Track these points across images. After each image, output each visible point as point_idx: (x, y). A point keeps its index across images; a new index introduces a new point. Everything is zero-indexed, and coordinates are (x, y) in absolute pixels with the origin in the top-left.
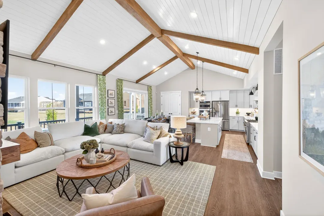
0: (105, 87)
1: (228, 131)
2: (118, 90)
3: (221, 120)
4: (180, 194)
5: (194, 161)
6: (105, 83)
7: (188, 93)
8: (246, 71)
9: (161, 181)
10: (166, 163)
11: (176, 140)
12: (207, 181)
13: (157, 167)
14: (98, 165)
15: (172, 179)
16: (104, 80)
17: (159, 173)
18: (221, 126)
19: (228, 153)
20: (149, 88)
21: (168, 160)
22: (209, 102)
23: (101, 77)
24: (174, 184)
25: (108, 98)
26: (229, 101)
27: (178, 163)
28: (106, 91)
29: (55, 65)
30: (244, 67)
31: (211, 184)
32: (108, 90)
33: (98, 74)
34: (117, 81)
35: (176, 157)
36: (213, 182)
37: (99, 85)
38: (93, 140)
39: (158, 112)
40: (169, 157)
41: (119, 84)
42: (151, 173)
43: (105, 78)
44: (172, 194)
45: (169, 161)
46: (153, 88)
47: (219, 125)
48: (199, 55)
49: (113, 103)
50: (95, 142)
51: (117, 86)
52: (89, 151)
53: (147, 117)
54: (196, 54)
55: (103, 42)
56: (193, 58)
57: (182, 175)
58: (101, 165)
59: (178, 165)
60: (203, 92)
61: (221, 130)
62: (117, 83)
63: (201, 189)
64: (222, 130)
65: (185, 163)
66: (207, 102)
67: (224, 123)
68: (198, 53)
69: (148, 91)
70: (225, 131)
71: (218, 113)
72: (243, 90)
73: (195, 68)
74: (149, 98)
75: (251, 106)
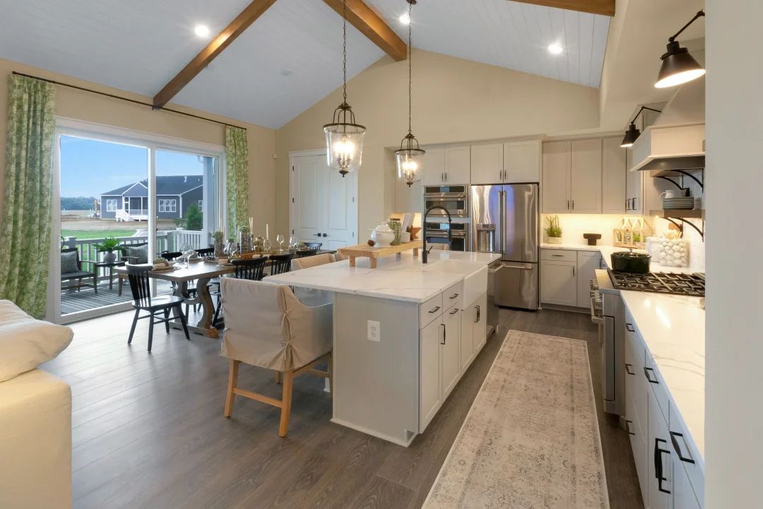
1: (535, 311)
2: (11, 122)
22: (461, 189)
26: (537, 184)
41: (15, 96)
46: (250, 135)
66: (454, 189)
69: (223, 144)
71: (491, 233)
72: (598, 138)
73: (408, 56)
74: (231, 174)
75: (631, 202)
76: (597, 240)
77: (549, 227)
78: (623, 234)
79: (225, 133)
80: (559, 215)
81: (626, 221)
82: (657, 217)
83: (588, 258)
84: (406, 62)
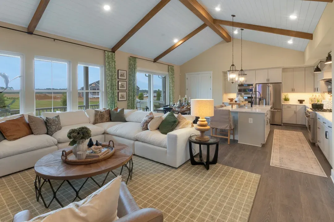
0: (115, 66)
1: (280, 125)
2: (130, 70)
3: (270, 108)
4: (199, 215)
5: (226, 164)
6: (115, 62)
7: (222, 74)
8: (309, 36)
9: (173, 190)
10: (185, 165)
11: (199, 133)
12: (246, 198)
13: (171, 170)
14: (87, 162)
15: (191, 189)
16: (113, 58)
17: (173, 178)
18: (269, 116)
19: (280, 158)
20: (171, 68)
21: (188, 161)
22: (252, 85)
23: (110, 54)
24: (192, 197)
25: (119, 80)
26: (281, 83)
27: (202, 167)
28: (117, 71)
29: (54, 39)
30: (305, 31)
31: (252, 204)
32: (118, 70)
33: (106, 51)
34: (130, 59)
35: (201, 157)
36: (254, 200)
37: (107, 64)
38: (83, 128)
39: (181, 98)
40: (189, 157)
41: (131, 63)
42: (161, 177)
43: (114, 55)
44: (187, 213)
45: (190, 162)
46: (175, 68)
47: (265, 115)
48: (236, 20)
49: (125, 86)
50: (85, 130)
51: (130, 65)
52: (77, 142)
53: (168, 105)
54: (230, 19)
55: (107, 8)
56: (228, 25)
57: (206, 184)
58: (90, 161)
59: (202, 169)
60: (242, 70)
61: (269, 122)
62: (129, 61)
63: (235, 211)
64: (271, 124)
65: (212, 167)
66: (249, 85)
67: (273, 114)
68: (234, 16)
69: (169, 72)
70: (275, 126)
71: (264, 100)
72: (304, 67)
73: (232, 40)
74: (170, 81)
75: (316, 89)
76: (303, 102)
77: (285, 97)
78: (313, 100)
79: (169, 68)
80: (288, 93)
81: (314, 95)
82: (326, 93)
83: (300, 108)
84: (232, 42)
